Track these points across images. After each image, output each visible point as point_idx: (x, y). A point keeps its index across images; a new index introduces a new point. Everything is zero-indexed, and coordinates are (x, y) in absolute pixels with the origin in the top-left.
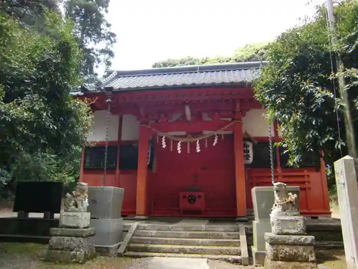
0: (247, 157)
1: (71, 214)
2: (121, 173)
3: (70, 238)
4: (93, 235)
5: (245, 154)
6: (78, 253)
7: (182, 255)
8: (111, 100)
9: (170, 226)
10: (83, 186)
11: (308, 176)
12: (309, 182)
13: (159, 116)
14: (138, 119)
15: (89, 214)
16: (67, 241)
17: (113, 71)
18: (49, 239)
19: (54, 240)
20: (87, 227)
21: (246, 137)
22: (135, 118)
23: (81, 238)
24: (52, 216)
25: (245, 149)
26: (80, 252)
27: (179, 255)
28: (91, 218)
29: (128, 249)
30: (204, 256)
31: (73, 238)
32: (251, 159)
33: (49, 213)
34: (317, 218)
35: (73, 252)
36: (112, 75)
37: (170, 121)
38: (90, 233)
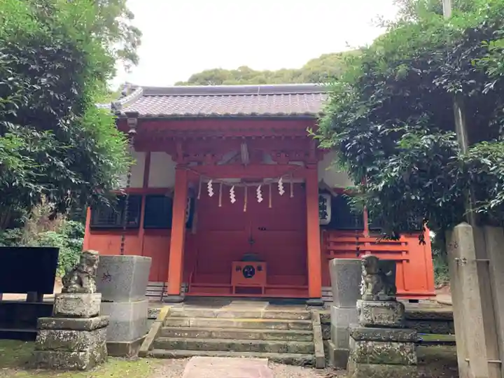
0: (324, 215)
1: (72, 296)
2: (146, 234)
3: (70, 332)
4: (104, 326)
5: (321, 211)
6: (81, 354)
7: (232, 353)
8: (136, 129)
9: (216, 310)
10: (92, 255)
11: (406, 243)
12: (407, 252)
13: (205, 155)
14: (174, 159)
15: (99, 295)
16: (65, 336)
17: (137, 87)
18: (36, 334)
19: (44, 335)
20: (97, 315)
21: (323, 188)
22: (170, 157)
23: (86, 332)
24: (40, 298)
25: (321, 203)
26: (83, 353)
27: (228, 353)
28: (102, 301)
29: (155, 345)
30: (264, 354)
31: (74, 331)
32: (329, 218)
33: (35, 294)
34: (416, 301)
35: (74, 353)
36: (135, 93)
37: (219, 163)
38: (99, 324)
